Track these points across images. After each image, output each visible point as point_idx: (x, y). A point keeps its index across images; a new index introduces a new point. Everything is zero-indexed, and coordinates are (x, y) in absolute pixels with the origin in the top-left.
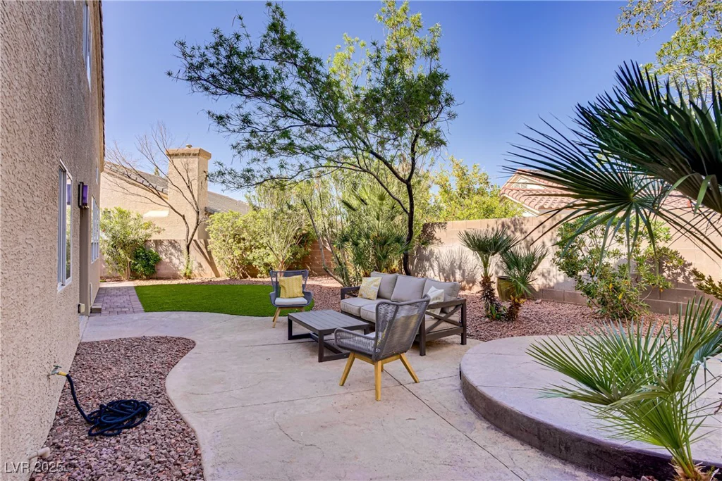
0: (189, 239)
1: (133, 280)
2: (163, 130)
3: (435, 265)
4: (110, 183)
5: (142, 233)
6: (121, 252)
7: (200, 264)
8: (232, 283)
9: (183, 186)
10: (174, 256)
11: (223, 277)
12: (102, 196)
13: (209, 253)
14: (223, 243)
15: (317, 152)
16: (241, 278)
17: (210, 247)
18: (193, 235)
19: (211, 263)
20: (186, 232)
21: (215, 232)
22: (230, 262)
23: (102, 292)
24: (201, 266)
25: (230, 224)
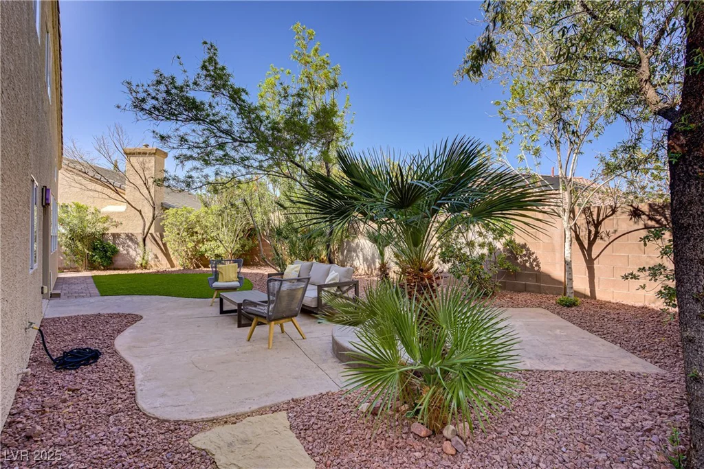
0: (145, 232)
1: (91, 270)
2: (120, 131)
3: (361, 255)
4: (67, 179)
5: (100, 226)
6: (79, 244)
7: (156, 255)
8: (185, 272)
9: (140, 183)
10: (132, 248)
11: (178, 267)
12: (60, 192)
13: (165, 245)
14: (178, 236)
15: (246, 163)
16: (194, 268)
17: (165, 240)
18: (149, 229)
19: (167, 255)
20: (142, 226)
21: (170, 226)
22: (184, 254)
23: (60, 281)
24: (157, 258)
25: (183, 219)
